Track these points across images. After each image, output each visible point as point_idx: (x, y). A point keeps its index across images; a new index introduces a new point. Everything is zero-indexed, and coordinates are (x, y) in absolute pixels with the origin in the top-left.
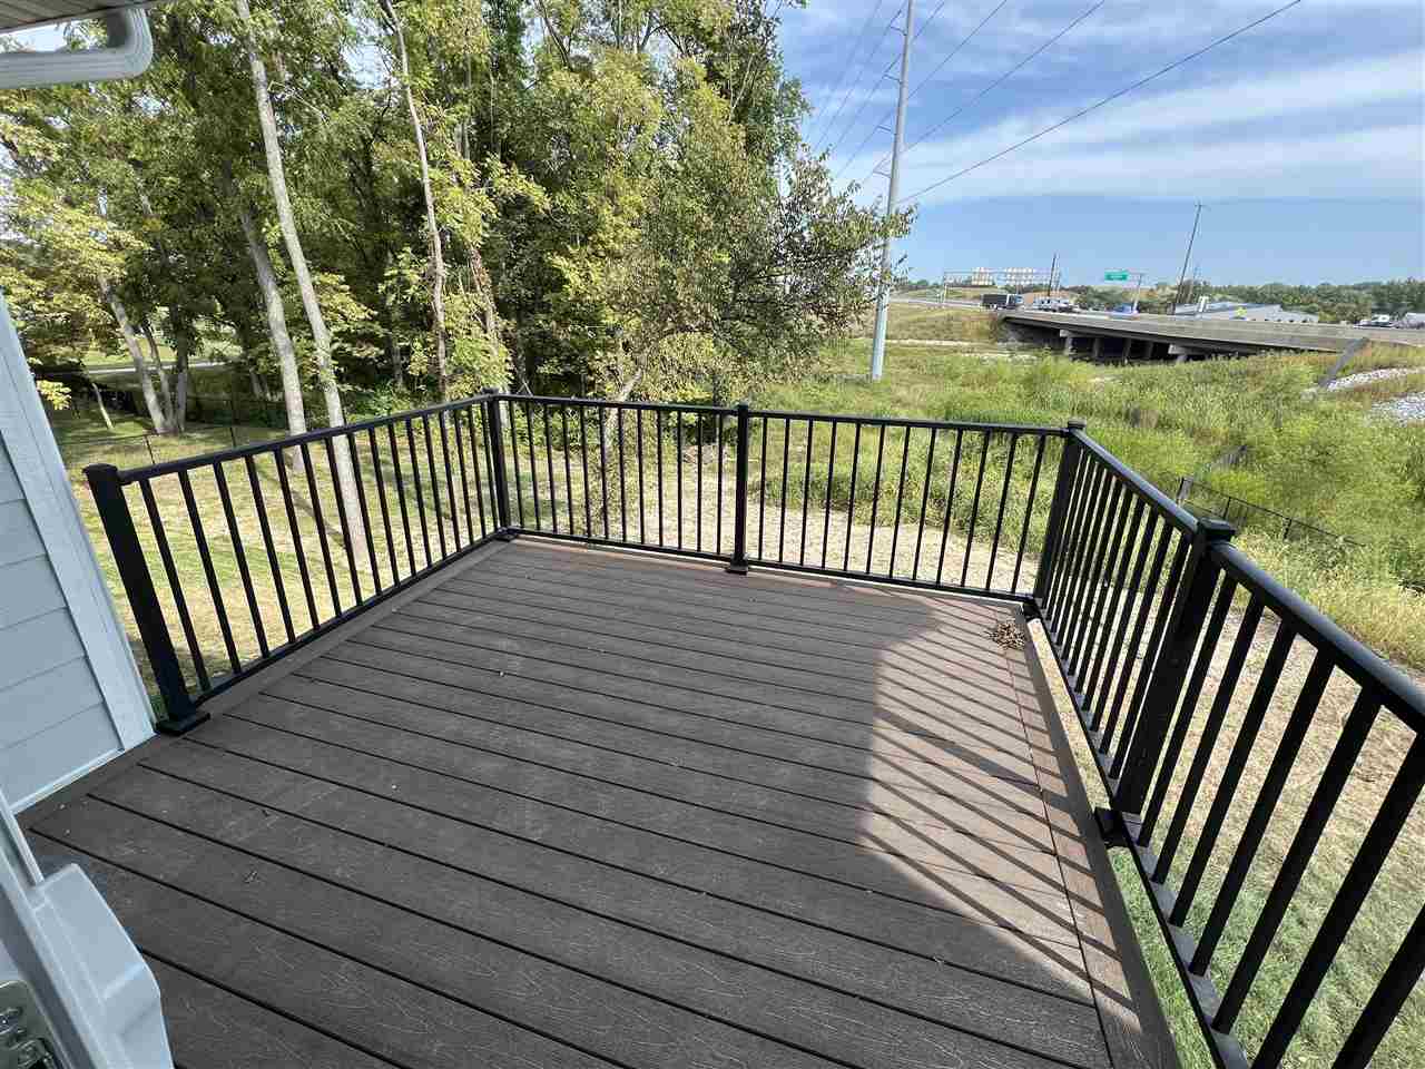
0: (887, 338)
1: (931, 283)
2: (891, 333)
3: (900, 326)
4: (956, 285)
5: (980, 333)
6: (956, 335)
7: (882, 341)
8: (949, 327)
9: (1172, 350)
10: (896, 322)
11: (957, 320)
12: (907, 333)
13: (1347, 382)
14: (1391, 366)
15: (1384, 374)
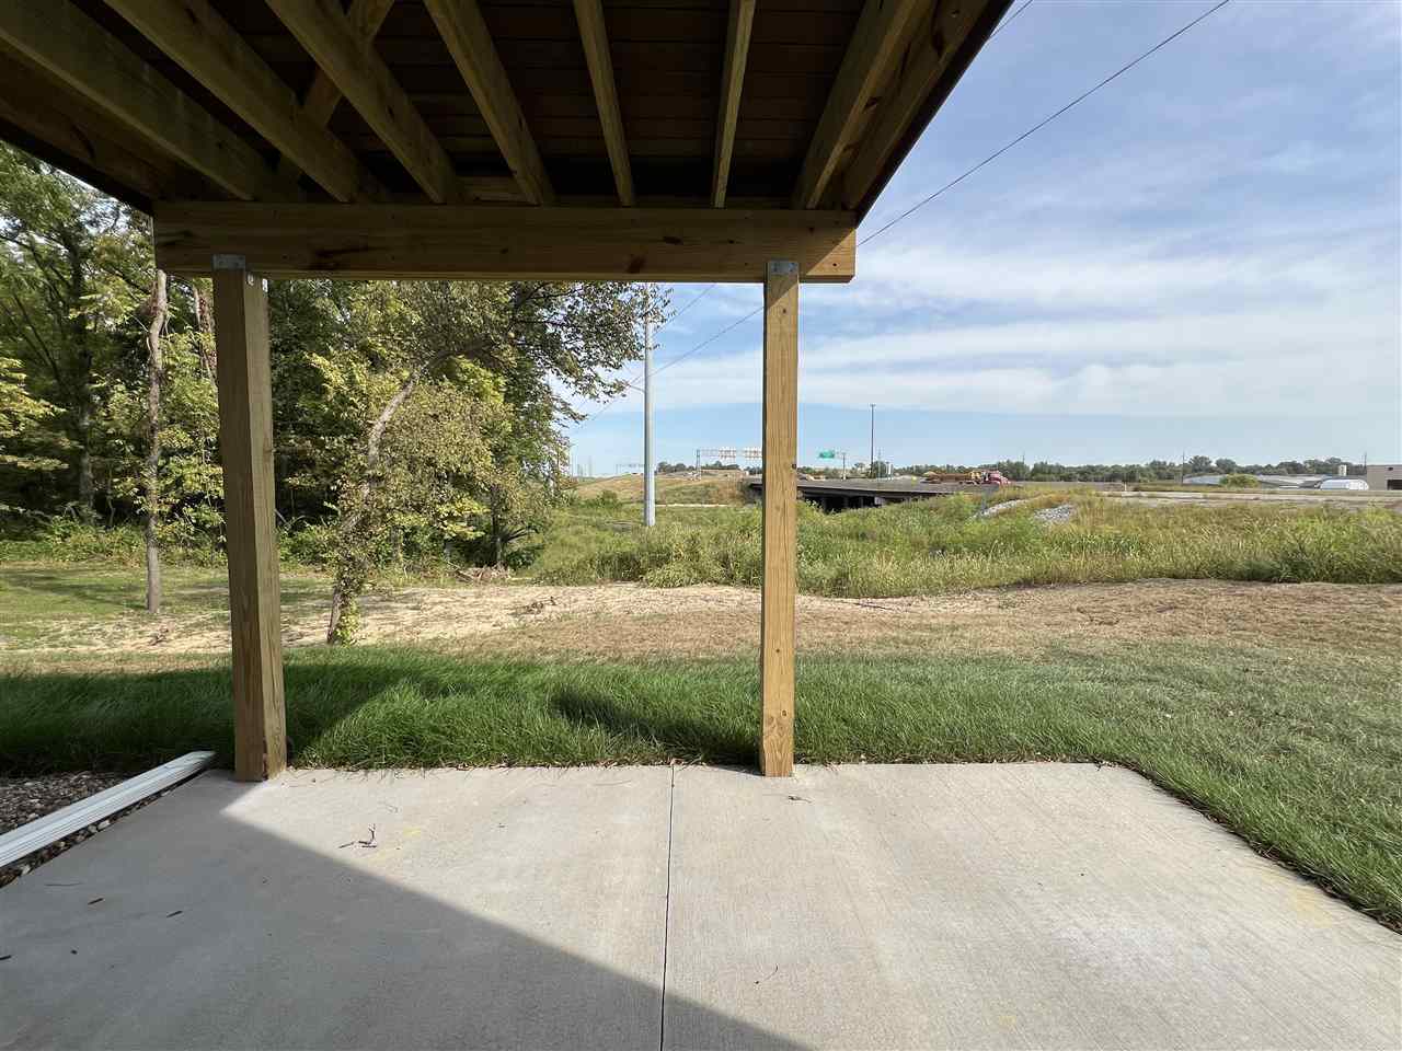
0: (656, 503)
1: (687, 466)
2: (659, 499)
3: (666, 493)
4: (707, 467)
5: (733, 496)
6: (714, 500)
7: (652, 506)
8: (707, 493)
9: (877, 500)
10: (662, 490)
11: (713, 487)
12: (673, 499)
13: (994, 510)
14: (1016, 499)
15: (1013, 503)
